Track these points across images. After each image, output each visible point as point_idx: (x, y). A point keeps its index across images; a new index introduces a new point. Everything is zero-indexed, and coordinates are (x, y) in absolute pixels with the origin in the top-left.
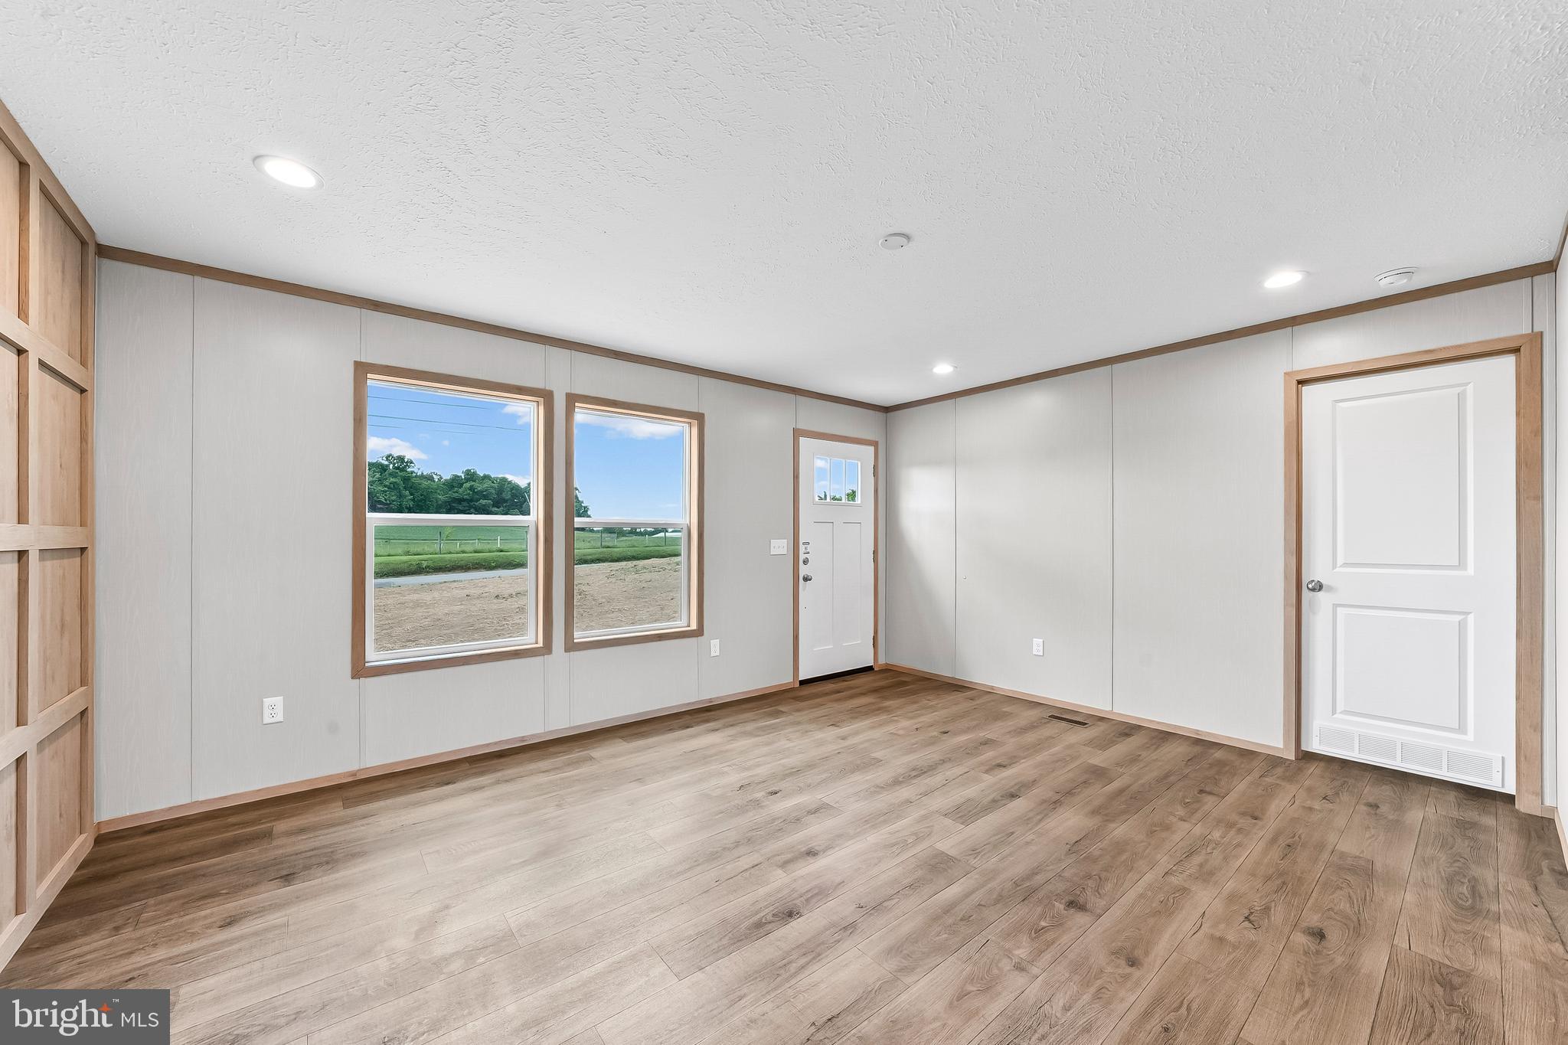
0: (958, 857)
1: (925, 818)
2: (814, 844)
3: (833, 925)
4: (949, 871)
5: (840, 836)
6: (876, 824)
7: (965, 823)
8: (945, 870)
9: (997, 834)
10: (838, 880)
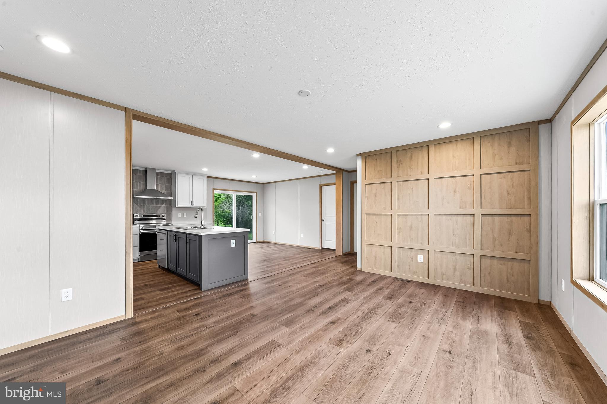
0: (282, 326)
1: (290, 343)
2: (333, 326)
3: (319, 307)
4: (286, 321)
5: (325, 330)
6: (312, 337)
7: (273, 341)
8: (287, 321)
9: (262, 337)
10: (321, 316)
